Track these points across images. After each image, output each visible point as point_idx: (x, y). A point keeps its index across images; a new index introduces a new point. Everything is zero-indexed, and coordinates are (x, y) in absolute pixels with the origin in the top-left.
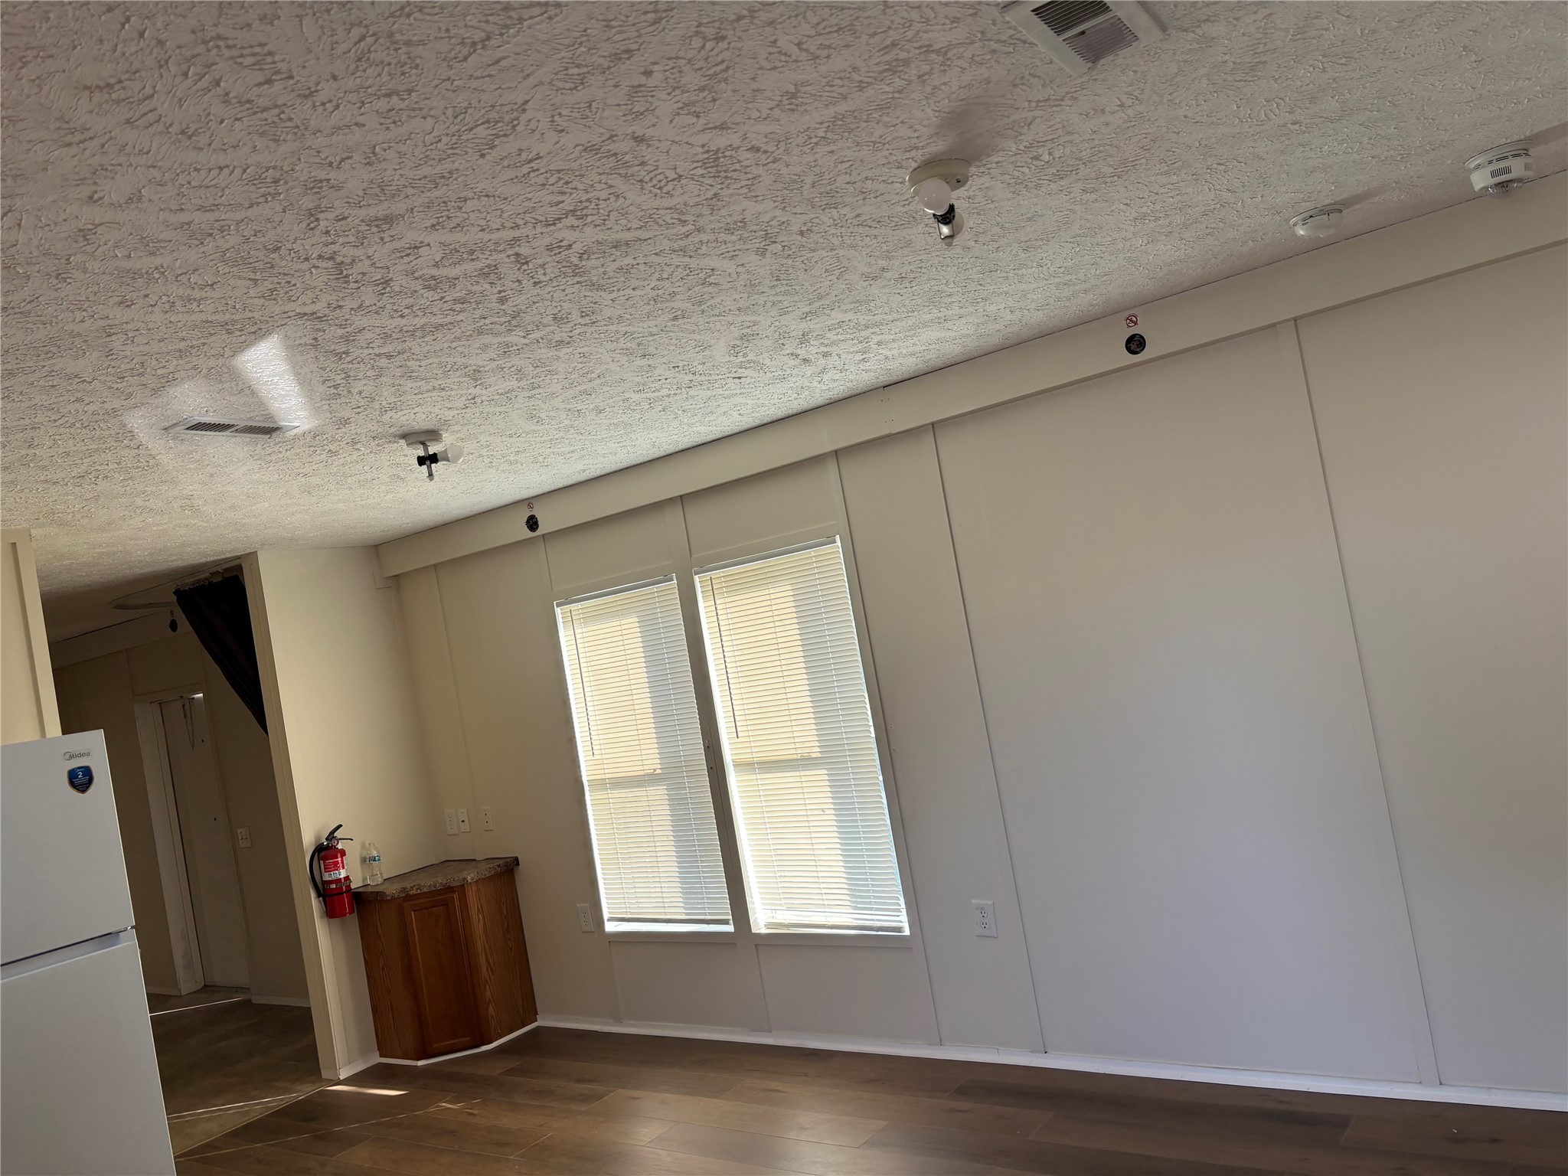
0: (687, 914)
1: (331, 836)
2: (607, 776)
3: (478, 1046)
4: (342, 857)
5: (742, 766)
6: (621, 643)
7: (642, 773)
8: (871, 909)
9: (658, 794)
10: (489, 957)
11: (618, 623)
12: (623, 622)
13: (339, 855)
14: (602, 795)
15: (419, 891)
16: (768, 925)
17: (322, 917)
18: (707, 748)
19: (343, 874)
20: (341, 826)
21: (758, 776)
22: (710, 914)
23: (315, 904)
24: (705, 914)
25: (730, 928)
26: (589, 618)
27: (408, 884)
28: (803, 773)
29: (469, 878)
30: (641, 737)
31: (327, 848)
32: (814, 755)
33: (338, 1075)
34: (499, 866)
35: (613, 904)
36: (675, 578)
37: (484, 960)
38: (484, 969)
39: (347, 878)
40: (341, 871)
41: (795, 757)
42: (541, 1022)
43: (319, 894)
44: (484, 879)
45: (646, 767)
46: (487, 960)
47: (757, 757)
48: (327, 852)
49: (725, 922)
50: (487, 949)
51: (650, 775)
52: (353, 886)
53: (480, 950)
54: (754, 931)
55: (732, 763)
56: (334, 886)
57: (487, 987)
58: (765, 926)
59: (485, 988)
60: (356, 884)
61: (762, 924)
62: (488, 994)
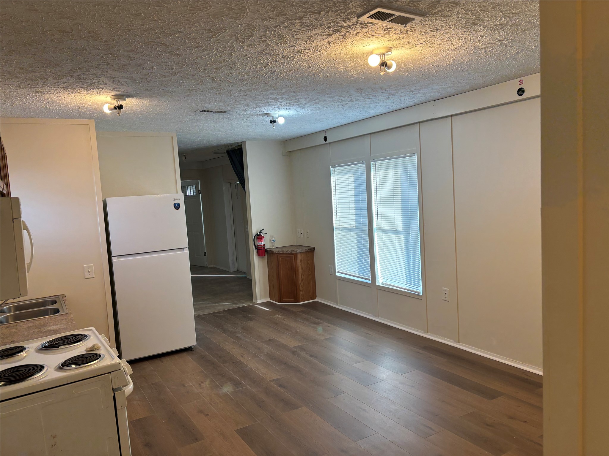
0: (359, 275)
1: (260, 232)
2: (340, 226)
3: (296, 303)
4: (263, 238)
5: (379, 230)
6: (348, 183)
7: (350, 227)
8: (411, 284)
9: (354, 234)
10: (302, 276)
11: (347, 176)
12: (349, 176)
13: (262, 238)
14: (338, 232)
15: (283, 253)
16: (382, 283)
17: (256, 255)
18: (369, 222)
19: (263, 244)
20: (264, 229)
21: (383, 234)
22: (365, 276)
23: (255, 251)
24: (363, 276)
25: (370, 282)
26: (340, 173)
27: (280, 250)
28: (396, 235)
29: (298, 251)
30: (351, 215)
31: (259, 235)
32: (400, 230)
33: (257, 302)
34: (308, 249)
35: (339, 267)
36: (365, 163)
37: (301, 277)
38: (300, 280)
39: (264, 245)
40: (263, 243)
41: (394, 229)
42: (318, 300)
43: (256, 249)
44: (302, 252)
45: (351, 225)
46: (302, 277)
47: (384, 228)
48: (259, 236)
49: (369, 280)
50: (302, 274)
51: (352, 228)
52: (266, 248)
53: (299, 273)
54: (377, 284)
55: (376, 228)
56: (260, 247)
57: (301, 285)
58: (381, 283)
59: (300, 286)
60: (267, 247)
61: (380, 282)
62: (301, 287)
